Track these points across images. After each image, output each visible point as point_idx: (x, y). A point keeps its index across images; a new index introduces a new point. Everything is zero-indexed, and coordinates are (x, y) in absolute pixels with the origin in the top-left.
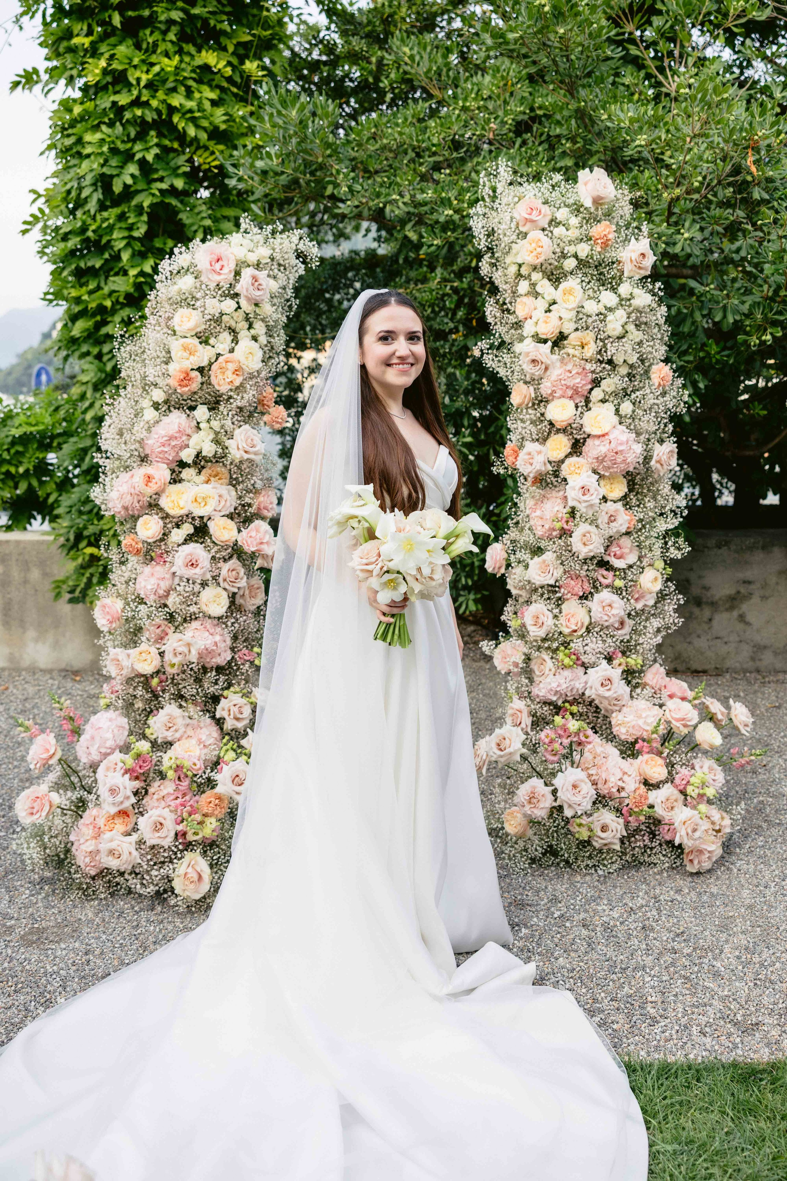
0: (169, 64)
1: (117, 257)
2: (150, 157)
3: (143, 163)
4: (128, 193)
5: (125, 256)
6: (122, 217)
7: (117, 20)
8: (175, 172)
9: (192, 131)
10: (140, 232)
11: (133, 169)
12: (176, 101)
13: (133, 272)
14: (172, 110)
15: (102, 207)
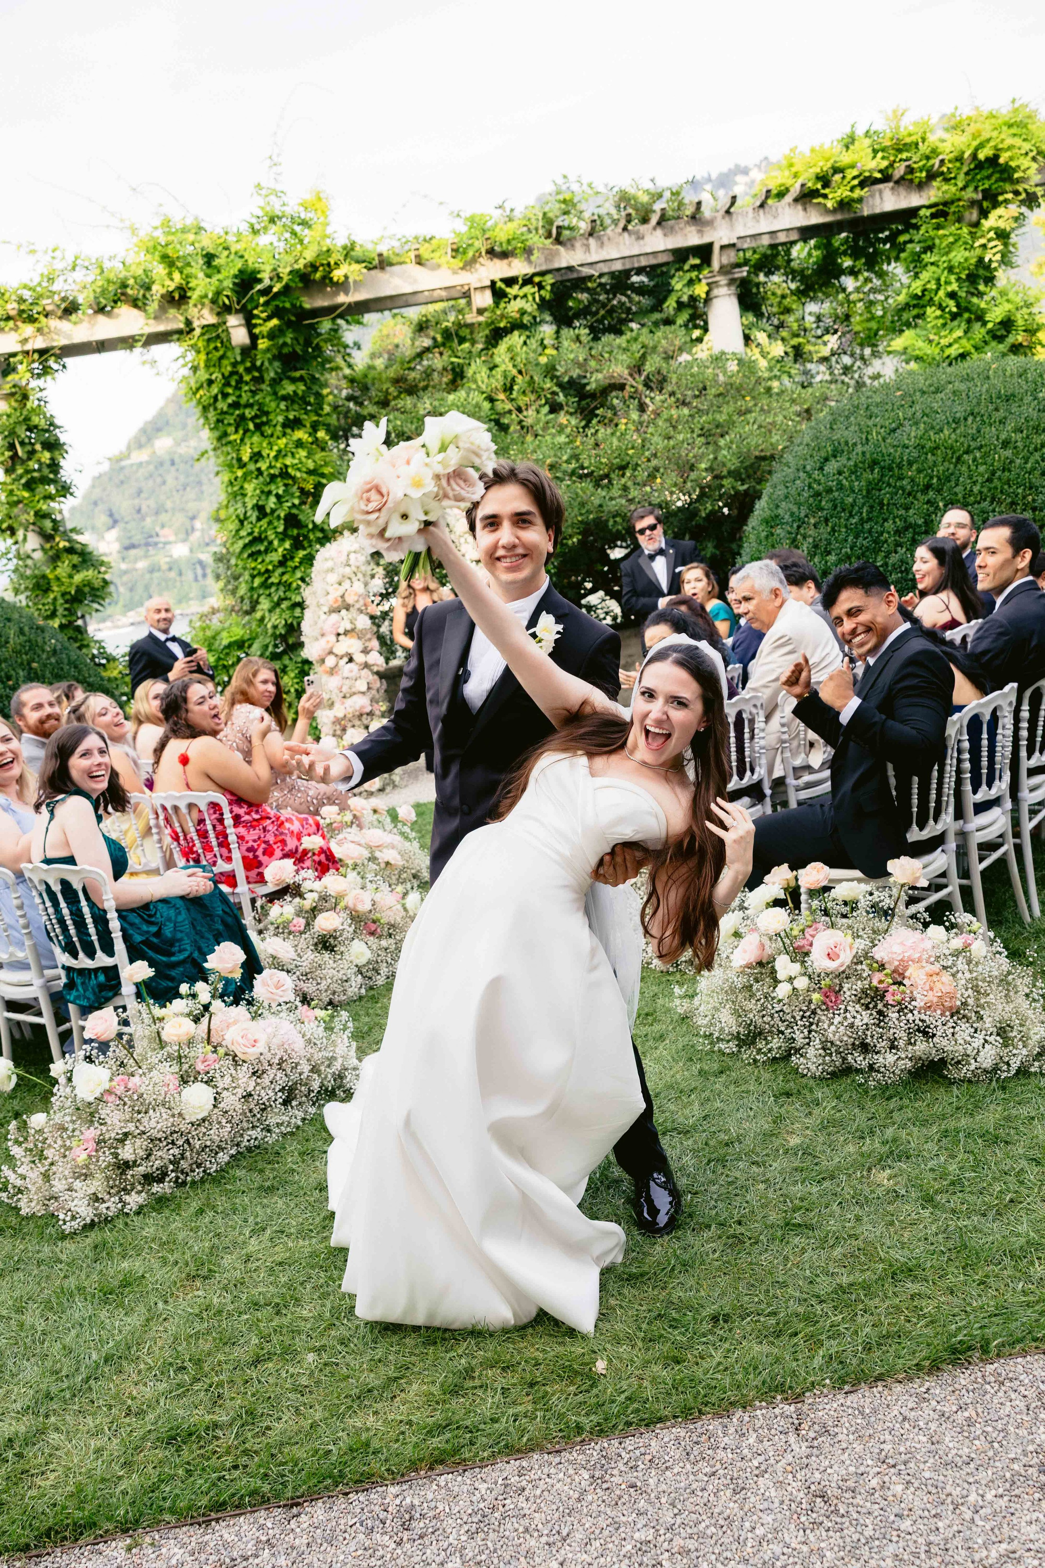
0: (282, 442)
1: (271, 543)
2: (280, 492)
3: (278, 496)
4: (273, 511)
5: (276, 543)
6: (270, 523)
7: (251, 426)
8: (292, 495)
9: (298, 475)
10: (281, 529)
11: (273, 499)
12: (288, 461)
13: (280, 550)
14: (286, 466)
15: (259, 519)
